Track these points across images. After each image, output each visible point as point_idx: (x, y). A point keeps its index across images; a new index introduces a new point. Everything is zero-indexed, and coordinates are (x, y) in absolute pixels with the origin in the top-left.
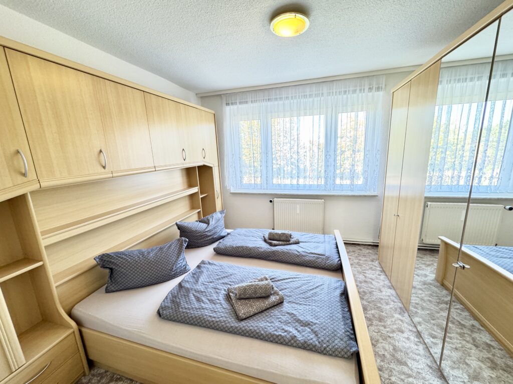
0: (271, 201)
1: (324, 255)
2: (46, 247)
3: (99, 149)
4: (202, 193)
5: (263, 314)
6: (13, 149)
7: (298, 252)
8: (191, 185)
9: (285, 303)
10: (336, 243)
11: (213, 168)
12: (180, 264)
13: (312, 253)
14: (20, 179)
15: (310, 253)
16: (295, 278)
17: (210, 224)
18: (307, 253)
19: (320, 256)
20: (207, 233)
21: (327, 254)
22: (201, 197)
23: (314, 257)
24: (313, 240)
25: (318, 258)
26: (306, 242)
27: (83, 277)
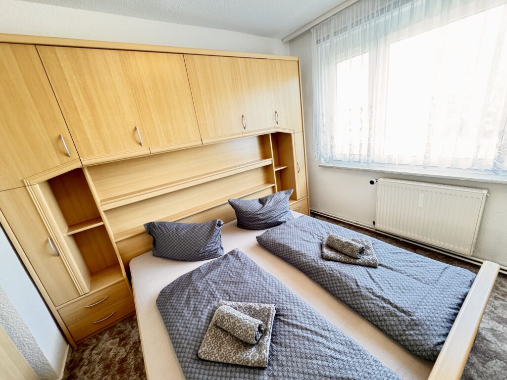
0: (372, 182)
1: (410, 315)
2: (105, 212)
3: (134, 127)
4: (277, 166)
5: (225, 369)
6: (56, 135)
7: (358, 285)
8: (265, 156)
9: (265, 372)
10: (465, 296)
11: (293, 135)
12: (210, 248)
13: (384, 299)
14: (65, 158)
15: (378, 297)
16: (316, 333)
17: (266, 206)
18: (373, 293)
19: (398, 313)
20: (259, 216)
21: (419, 315)
22: (275, 170)
23: (384, 307)
24: (409, 271)
25: (392, 314)
26: (391, 269)
27: (140, 238)
